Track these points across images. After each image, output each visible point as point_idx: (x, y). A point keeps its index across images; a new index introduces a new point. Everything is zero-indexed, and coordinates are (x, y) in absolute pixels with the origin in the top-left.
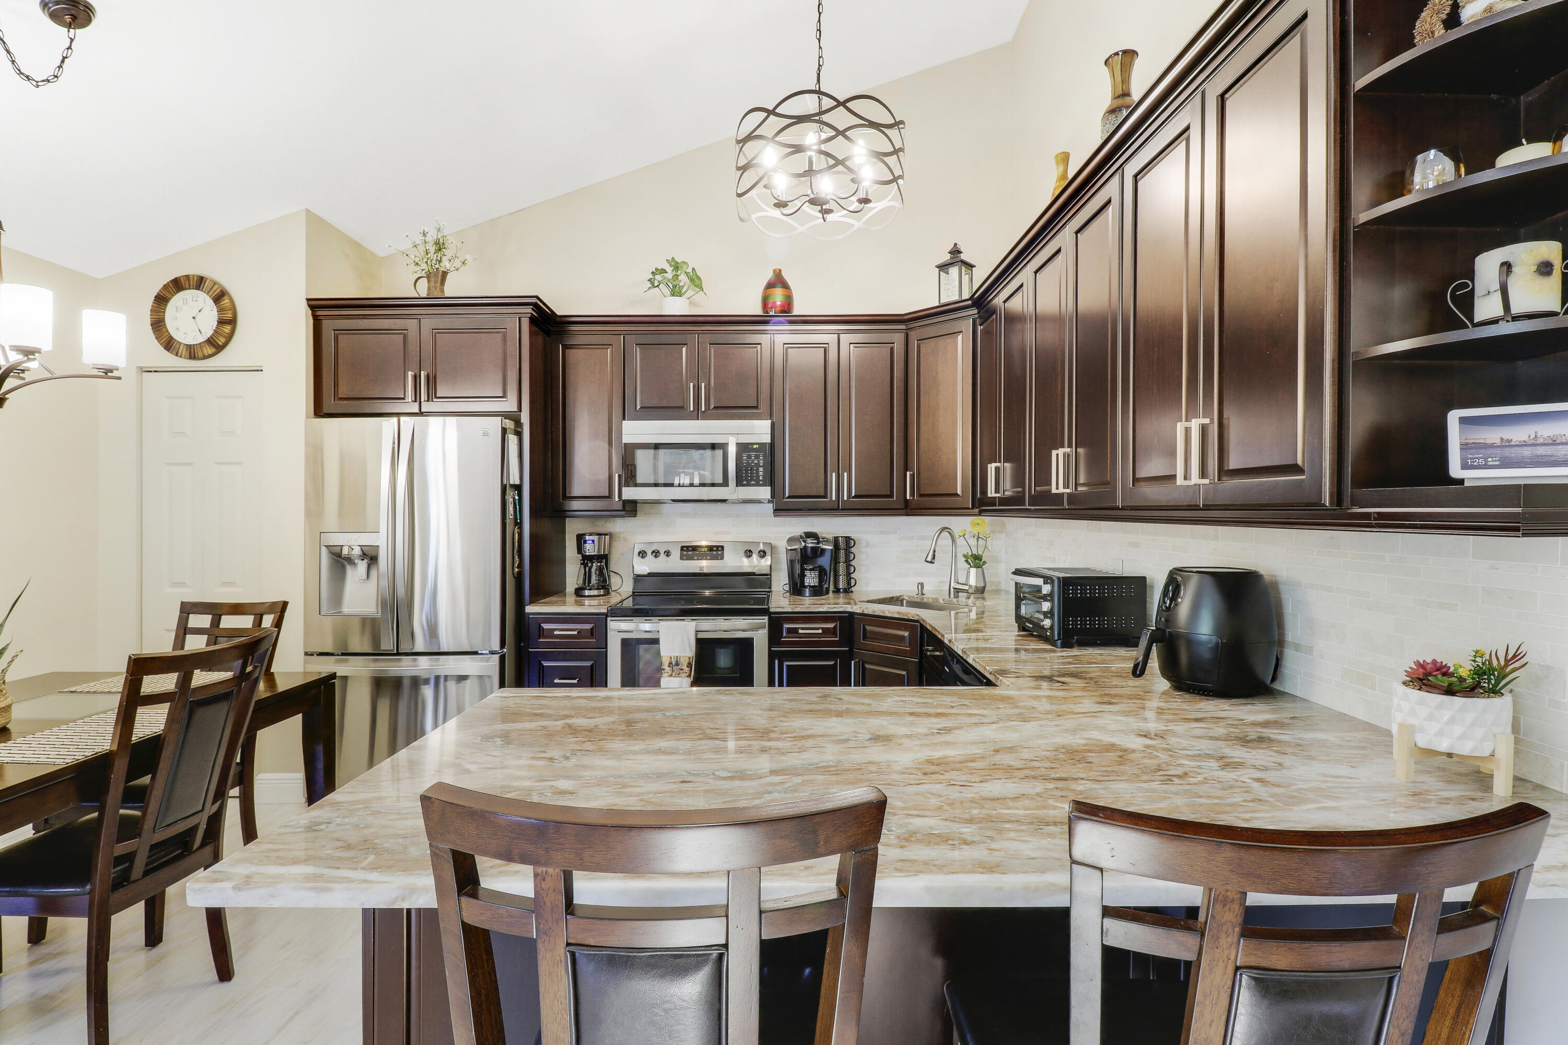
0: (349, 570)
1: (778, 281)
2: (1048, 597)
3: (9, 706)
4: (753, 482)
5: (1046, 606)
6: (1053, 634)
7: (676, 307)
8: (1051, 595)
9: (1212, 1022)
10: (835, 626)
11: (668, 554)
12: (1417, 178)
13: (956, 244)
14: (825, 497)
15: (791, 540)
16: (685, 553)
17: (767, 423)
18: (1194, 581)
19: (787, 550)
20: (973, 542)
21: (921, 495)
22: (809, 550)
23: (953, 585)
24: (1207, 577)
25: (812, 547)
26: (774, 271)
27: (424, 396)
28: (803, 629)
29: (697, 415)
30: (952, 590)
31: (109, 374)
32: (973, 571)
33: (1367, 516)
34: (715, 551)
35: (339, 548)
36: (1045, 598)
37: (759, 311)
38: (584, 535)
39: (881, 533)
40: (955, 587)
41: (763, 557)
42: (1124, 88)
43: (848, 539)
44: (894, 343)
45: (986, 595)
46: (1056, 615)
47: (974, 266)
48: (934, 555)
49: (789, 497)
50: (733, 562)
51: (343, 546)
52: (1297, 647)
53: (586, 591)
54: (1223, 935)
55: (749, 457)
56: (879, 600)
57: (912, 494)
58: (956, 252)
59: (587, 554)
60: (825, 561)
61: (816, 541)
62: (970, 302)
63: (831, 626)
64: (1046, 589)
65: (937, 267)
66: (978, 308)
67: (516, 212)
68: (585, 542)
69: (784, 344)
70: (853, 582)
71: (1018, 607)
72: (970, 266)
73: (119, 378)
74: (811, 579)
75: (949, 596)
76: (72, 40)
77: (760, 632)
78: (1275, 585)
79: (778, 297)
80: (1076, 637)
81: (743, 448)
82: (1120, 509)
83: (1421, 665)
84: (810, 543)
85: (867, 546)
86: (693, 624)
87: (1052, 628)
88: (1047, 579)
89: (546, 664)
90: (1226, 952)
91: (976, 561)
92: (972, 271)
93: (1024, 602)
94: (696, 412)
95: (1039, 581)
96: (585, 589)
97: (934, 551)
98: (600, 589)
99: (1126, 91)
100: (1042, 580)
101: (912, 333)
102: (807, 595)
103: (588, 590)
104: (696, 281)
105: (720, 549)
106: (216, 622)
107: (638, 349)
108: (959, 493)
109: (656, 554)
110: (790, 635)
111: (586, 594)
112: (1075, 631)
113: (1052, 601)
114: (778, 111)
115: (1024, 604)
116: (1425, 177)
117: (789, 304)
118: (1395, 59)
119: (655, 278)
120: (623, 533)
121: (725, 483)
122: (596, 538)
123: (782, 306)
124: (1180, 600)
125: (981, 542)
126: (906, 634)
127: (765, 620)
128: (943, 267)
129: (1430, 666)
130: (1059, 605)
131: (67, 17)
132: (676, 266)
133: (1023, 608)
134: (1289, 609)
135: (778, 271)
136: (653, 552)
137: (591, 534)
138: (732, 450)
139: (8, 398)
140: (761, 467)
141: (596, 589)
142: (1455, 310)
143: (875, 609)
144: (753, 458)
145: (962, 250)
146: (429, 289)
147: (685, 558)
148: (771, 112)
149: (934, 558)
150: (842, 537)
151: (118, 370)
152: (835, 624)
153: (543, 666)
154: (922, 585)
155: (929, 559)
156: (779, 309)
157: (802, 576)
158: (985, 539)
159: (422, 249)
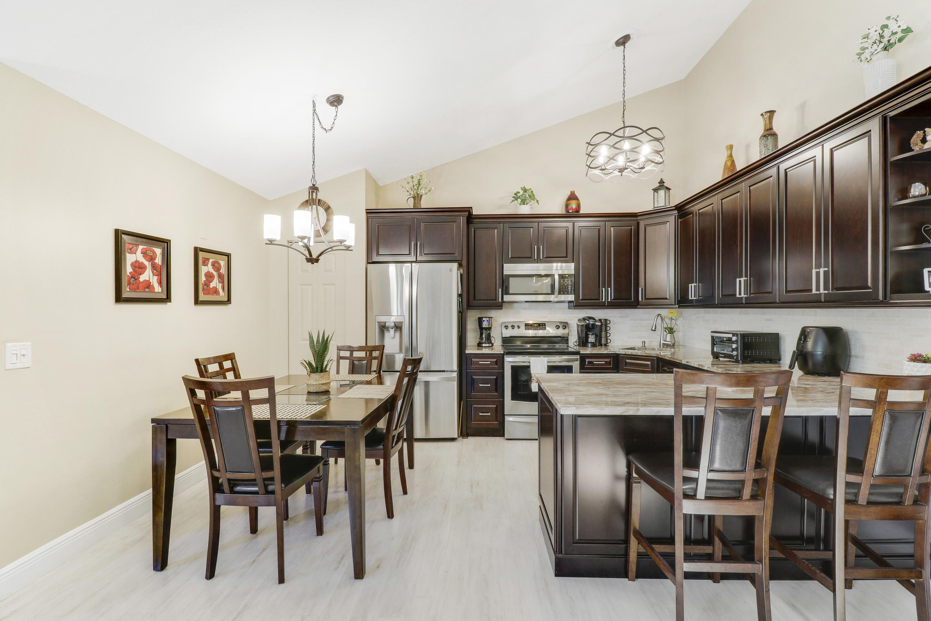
0: (386, 334)
1: (573, 197)
2: (736, 341)
3: (330, 382)
4: (566, 293)
5: (734, 346)
6: (737, 358)
7: (525, 210)
8: (737, 341)
9: (878, 425)
10: (610, 361)
11: (519, 327)
12: (912, 190)
13: (662, 179)
14: (598, 299)
15: (579, 320)
16: (527, 327)
17: (572, 265)
18: (814, 331)
19: (578, 325)
20: (668, 321)
21: (646, 299)
22: (591, 325)
23: (662, 342)
24: (820, 330)
25: (592, 324)
26: (571, 192)
27: (418, 254)
28: (595, 361)
29: (538, 261)
30: (661, 344)
31: (349, 249)
32: (669, 335)
33: (897, 303)
34: (541, 326)
35: (384, 323)
36: (733, 342)
37: (564, 212)
38: (483, 318)
39: (621, 317)
40: (663, 343)
41: (565, 329)
42: (770, 126)
43: (606, 320)
44: (632, 226)
45: (675, 347)
46: (739, 350)
47: (671, 189)
48: (656, 327)
49: (581, 300)
50: (550, 331)
51: (386, 322)
52: (857, 357)
53: (483, 344)
54: (882, 402)
55: (564, 281)
56: (629, 348)
57: (642, 299)
58: (662, 182)
59: (483, 327)
60: (597, 331)
61: (594, 321)
62: (674, 208)
63: (608, 360)
64: (734, 339)
65: (653, 190)
66: (678, 211)
67: (444, 164)
68: (484, 321)
69: (579, 227)
70: (609, 341)
71: (713, 349)
72: (669, 189)
73: (352, 250)
74: (592, 339)
75: (660, 347)
76: (337, 112)
77: (576, 362)
78: (847, 333)
79: (573, 205)
80: (749, 359)
81: (562, 277)
82: (778, 303)
83: (914, 355)
84: (591, 322)
85: (614, 323)
86: (546, 358)
87: (737, 355)
88: (734, 335)
89: (474, 377)
90: (883, 406)
91: (671, 331)
92: (669, 191)
93: (715, 346)
94: (537, 260)
95: (730, 336)
96: (483, 343)
97: (656, 325)
98: (489, 344)
99: (771, 128)
100: (731, 335)
101: (642, 222)
102: (590, 346)
103: (484, 344)
104: (532, 196)
105: (544, 325)
106: (351, 354)
107: (510, 230)
108: (668, 298)
109: (513, 327)
110: (589, 365)
111: (484, 346)
112: (748, 356)
113: (737, 344)
114: (615, 134)
115: (715, 347)
116: (915, 191)
117: (579, 207)
118: (907, 153)
119: (516, 197)
120: (495, 317)
121: (552, 293)
122: (488, 319)
123: (576, 209)
124: (808, 340)
125: (673, 322)
126: (649, 363)
127: (578, 357)
128: (656, 190)
129: (917, 355)
130: (741, 345)
131: (335, 103)
132: (525, 190)
133: (715, 348)
134: (852, 342)
135: (573, 192)
136: (512, 326)
137: (486, 318)
138: (557, 277)
139: (320, 259)
140: (570, 285)
141: (487, 343)
142: (925, 235)
143: (632, 352)
144: (566, 281)
145: (665, 181)
146: (414, 203)
147: (527, 329)
148: (611, 135)
149: (655, 328)
150: (603, 319)
151: (351, 247)
152: (610, 359)
153: (473, 378)
154: (644, 342)
155: (653, 329)
156: (574, 210)
157: (587, 337)
158: (676, 320)
159: (411, 184)
